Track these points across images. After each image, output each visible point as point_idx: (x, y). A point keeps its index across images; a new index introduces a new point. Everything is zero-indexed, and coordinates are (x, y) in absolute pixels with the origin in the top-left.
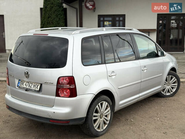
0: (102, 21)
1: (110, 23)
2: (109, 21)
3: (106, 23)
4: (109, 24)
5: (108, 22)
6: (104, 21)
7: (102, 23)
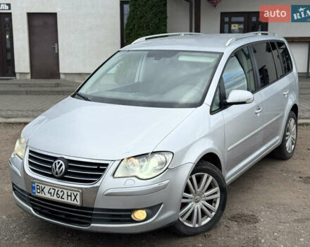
0: (227, 23)
1: (242, 26)
2: (239, 23)
3: (234, 27)
4: (239, 29)
5: (237, 25)
6: (230, 23)
7: (226, 26)
